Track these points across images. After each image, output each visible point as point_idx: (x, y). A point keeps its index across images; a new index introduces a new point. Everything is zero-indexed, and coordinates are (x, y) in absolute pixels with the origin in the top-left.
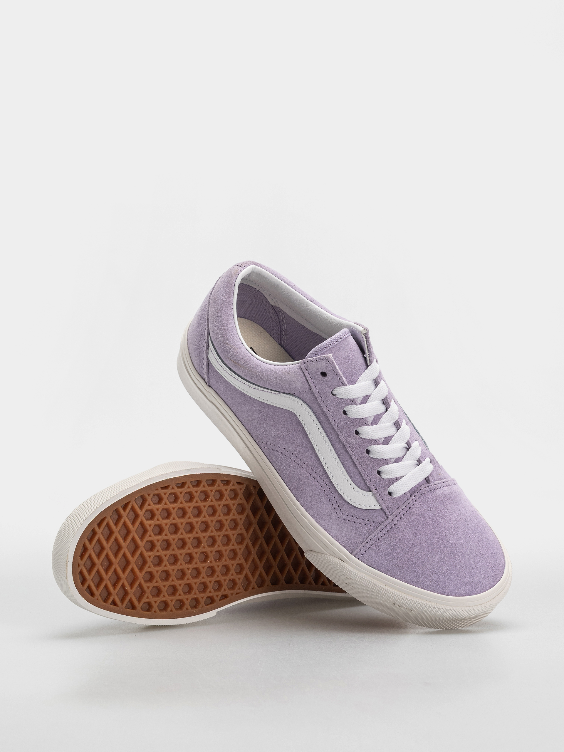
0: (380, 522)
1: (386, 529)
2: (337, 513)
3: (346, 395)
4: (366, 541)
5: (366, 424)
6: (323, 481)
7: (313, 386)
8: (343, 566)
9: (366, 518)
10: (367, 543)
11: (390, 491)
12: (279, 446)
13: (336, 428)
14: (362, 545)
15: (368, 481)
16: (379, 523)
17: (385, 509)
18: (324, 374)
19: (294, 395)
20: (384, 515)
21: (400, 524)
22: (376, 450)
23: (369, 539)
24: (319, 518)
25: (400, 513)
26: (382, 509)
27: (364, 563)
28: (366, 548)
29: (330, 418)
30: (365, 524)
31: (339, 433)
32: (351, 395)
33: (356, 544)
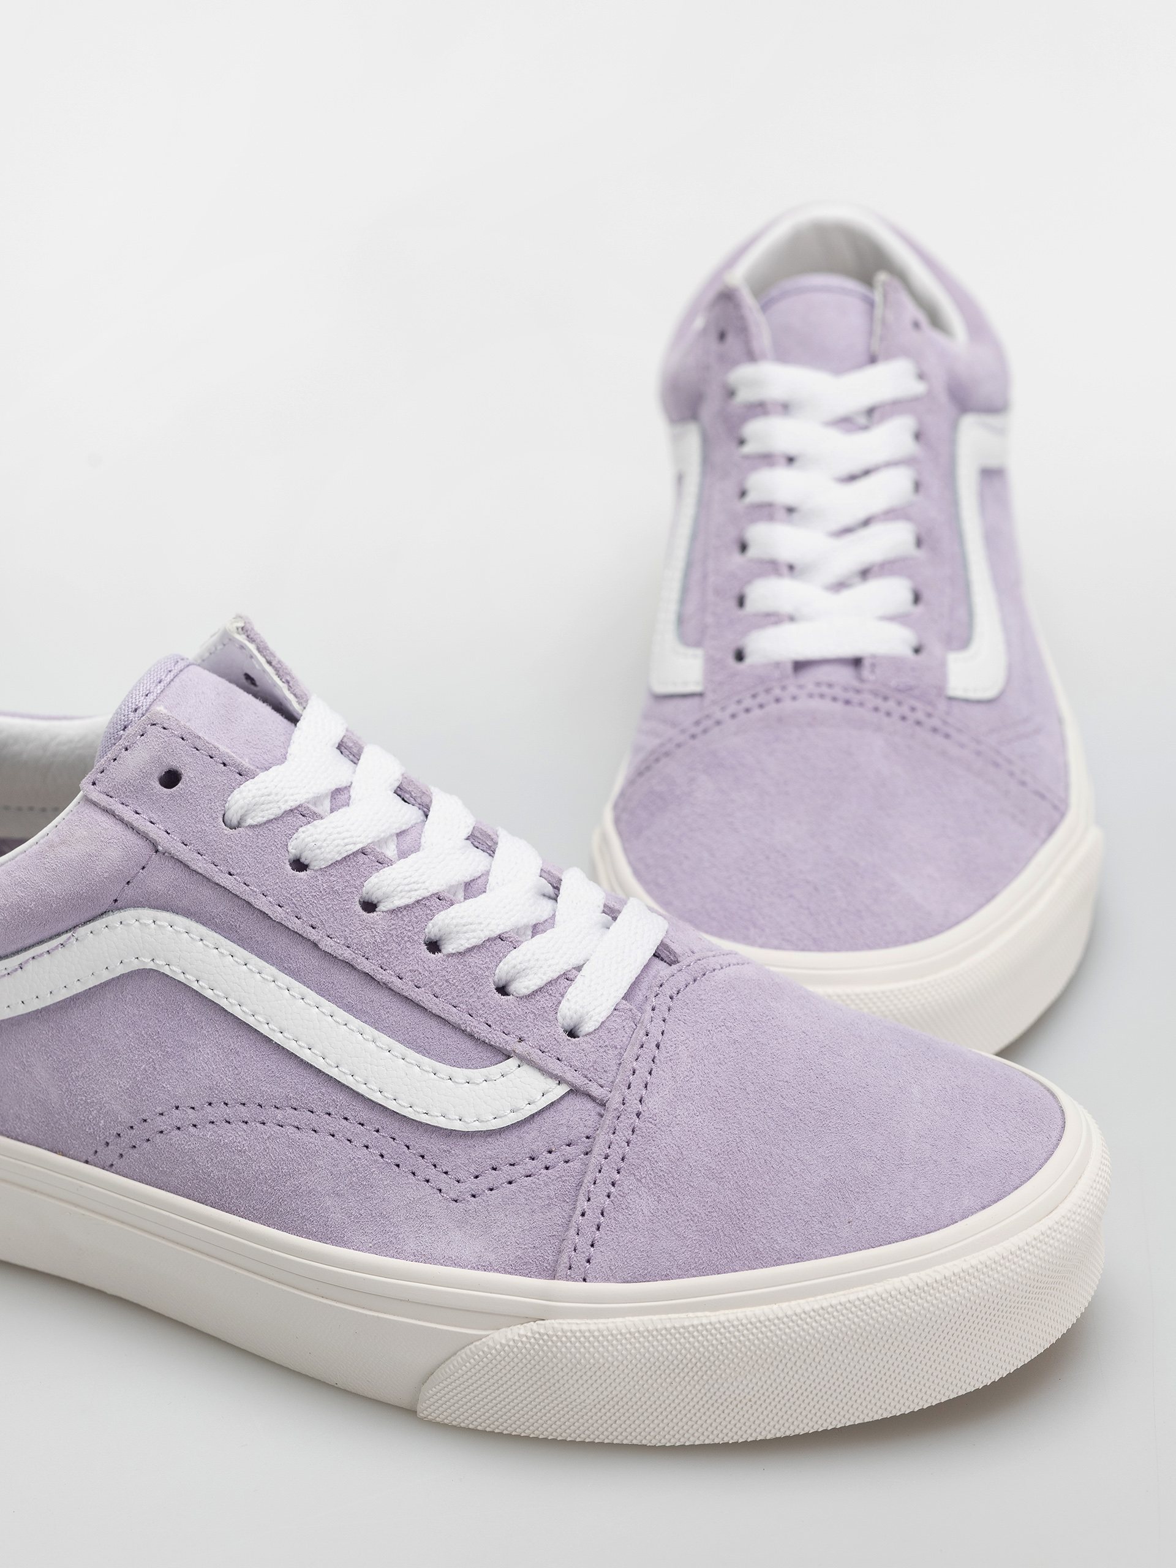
0: (589, 1132)
1: (619, 1139)
2: (440, 1190)
3: (271, 805)
4: (578, 1212)
5: (382, 862)
6: (346, 1119)
7: (156, 832)
8: (551, 1333)
9: (540, 1146)
10: (583, 1215)
11: (569, 1023)
12: (159, 1110)
13: (295, 924)
14: (573, 1231)
15: (482, 1032)
16: (588, 1137)
17: (579, 1081)
18: (171, 779)
19: (117, 905)
20: (590, 1105)
21: (654, 1103)
22: (455, 922)
23: (582, 1198)
24: (394, 1241)
25: (637, 1072)
26: (574, 1091)
27: (608, 1280)
28: (589, 1232)
29: (261, 903)
30: (547, 1168)
31: (313, 935)
32: (285, 796)
33: (552, 1241)
